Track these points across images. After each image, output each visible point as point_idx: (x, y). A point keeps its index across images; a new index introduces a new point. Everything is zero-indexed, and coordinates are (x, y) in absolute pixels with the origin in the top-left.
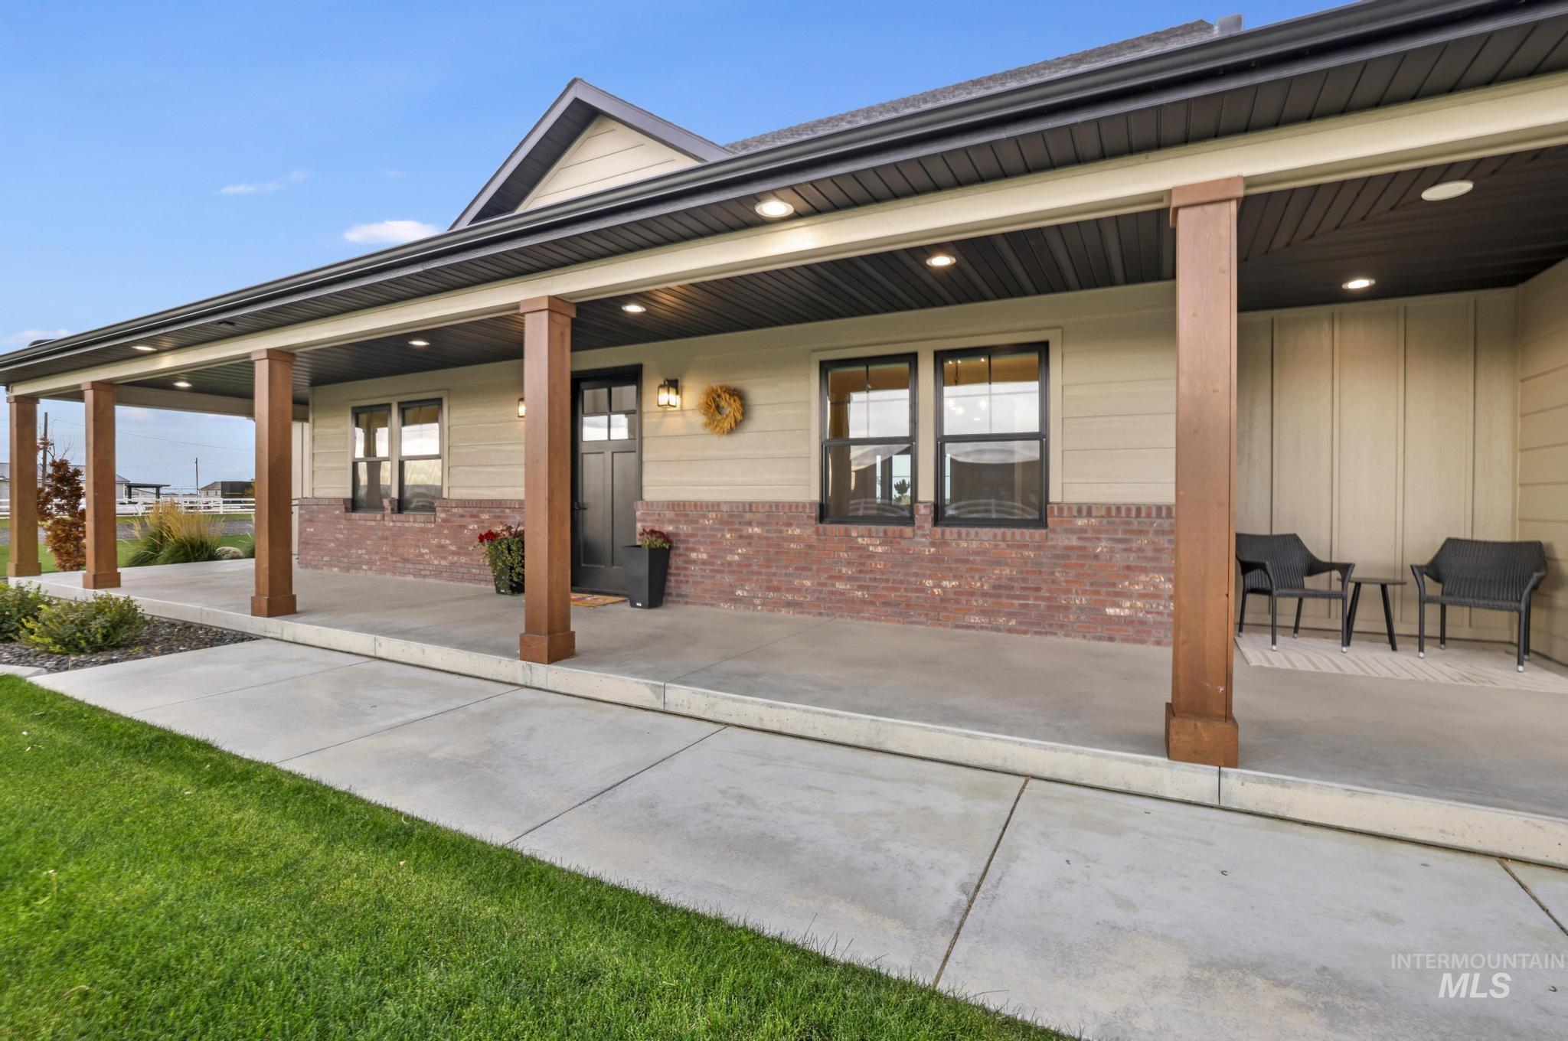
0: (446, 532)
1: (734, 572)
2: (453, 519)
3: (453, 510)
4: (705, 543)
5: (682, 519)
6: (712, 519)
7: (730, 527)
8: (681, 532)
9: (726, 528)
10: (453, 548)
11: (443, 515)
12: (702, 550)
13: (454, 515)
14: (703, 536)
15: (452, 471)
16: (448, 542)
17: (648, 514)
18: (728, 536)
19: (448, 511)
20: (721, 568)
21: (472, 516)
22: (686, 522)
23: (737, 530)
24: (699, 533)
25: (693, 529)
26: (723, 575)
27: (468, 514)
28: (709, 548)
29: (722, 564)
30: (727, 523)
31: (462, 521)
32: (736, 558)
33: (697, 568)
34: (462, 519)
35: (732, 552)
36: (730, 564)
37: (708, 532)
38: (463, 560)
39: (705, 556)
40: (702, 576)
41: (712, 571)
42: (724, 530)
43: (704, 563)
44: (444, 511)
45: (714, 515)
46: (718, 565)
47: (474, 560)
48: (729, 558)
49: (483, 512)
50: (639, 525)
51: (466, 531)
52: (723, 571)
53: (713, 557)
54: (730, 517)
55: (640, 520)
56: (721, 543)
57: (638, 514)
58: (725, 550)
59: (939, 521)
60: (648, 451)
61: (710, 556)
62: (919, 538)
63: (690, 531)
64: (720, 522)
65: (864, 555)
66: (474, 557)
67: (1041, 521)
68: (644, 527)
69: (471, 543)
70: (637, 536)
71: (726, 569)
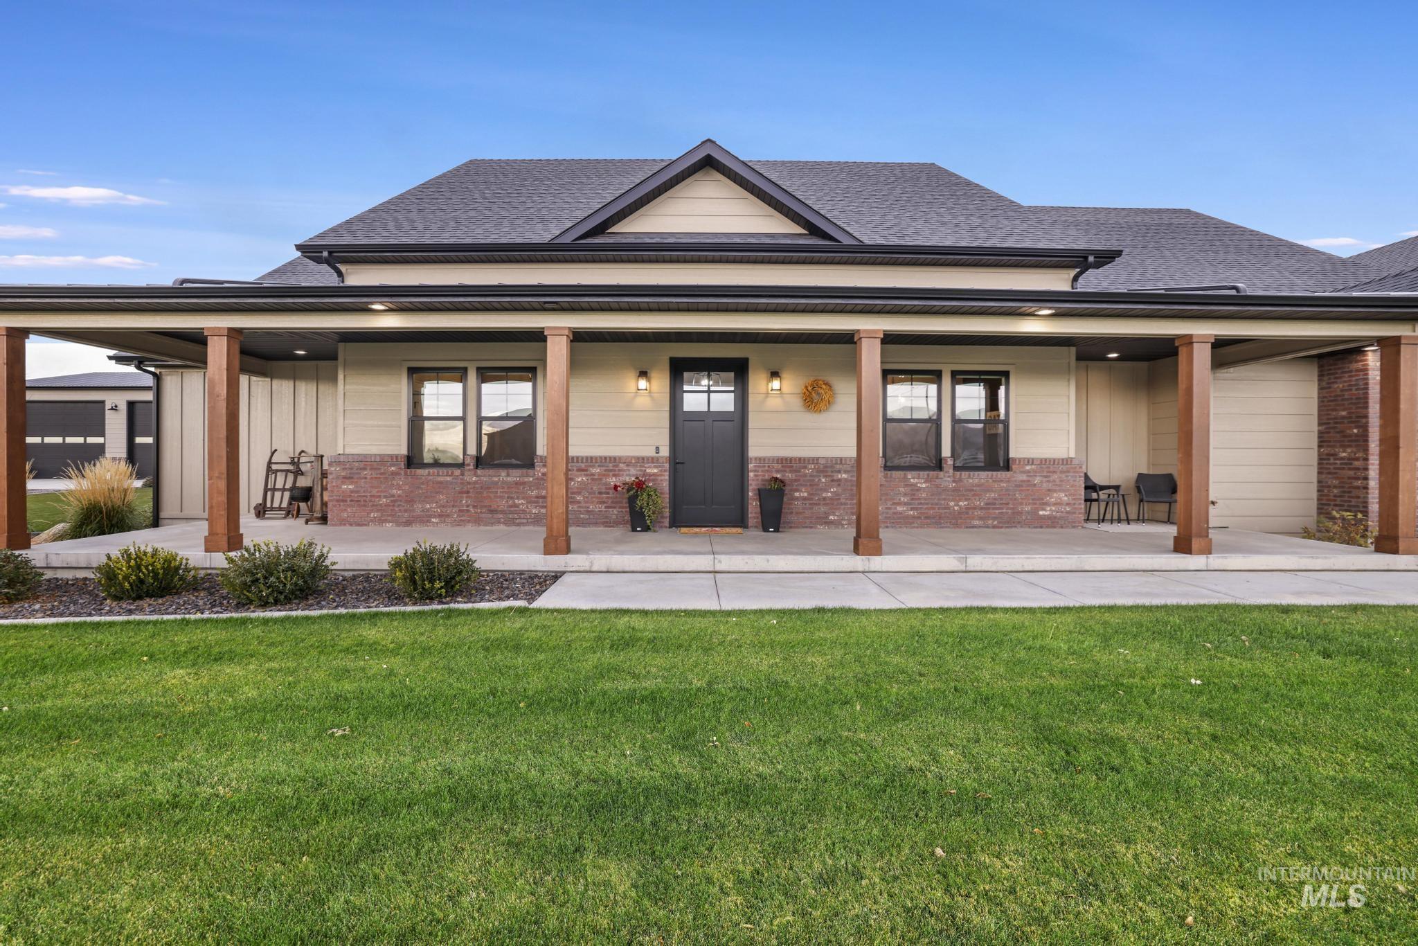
1: (828, 504)
4: (806, 485)
5: (788, 470)
6: (812, 469)
7: (825, 474)
8: (788, 478)
9: (822, 475)
11: (544, 470)
12: (803, 490)
14: (804, 481)
17: (759, 467)
18: (823, 480)
20: (818, 502)
21: (580, 470)
22: (791, 472)
23: (830, 476)
24: (801, 479)
25: (796, 476)
26: (819, 507)
28: (809, 489)
29: (819, 499)
30: (823, 471)
32: (829, 494)
33: (799, 503)
35: (826, 491)
36: (824, 499)
37: (808, 478)
39: (806, 494)
40: (804, 508)
41: (810, 504)
42: (820, 476)
43: (805, 499)
44: (545, 466)
45: (813, 466)
46: (816, 500)
47: (582, 507)
48: (824, 495)
49: (593, 466)
50: (751, 474)
51: (573, 483)
52: (819, 504)
53: (812, 494)
54: (826, 467)
55: (752, 471)
56: (818, 485)
57: (751, 466)
58: (821, 489)
59: (956, 468)
60: (754, 421)
61: (809, 494)
62: (947, 478)
63: (794, 477)
64: (818, 472)
65: (915, 489)
66: (582, 505)
67: (1007, 467)
68: (756, 476)
69: (579, 493)
70: (750, 482)
71: (822, 502)
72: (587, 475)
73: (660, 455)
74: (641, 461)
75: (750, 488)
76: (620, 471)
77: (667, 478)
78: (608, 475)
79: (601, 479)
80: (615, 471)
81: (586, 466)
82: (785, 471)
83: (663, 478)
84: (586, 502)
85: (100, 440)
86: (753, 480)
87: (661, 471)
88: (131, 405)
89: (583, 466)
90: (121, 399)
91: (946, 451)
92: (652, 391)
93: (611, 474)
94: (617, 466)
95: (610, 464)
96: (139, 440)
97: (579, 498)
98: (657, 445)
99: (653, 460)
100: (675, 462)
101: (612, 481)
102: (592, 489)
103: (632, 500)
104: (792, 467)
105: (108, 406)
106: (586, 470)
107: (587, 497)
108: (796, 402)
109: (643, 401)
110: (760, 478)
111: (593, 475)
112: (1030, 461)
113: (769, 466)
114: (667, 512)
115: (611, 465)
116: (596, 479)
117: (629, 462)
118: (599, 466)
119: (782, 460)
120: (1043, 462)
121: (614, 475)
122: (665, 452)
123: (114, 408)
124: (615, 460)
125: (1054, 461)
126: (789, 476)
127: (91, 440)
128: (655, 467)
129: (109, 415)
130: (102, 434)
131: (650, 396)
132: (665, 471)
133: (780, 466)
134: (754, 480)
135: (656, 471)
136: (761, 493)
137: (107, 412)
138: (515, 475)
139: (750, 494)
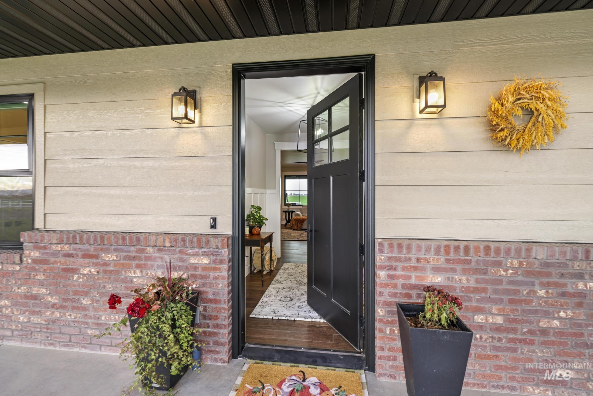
0: (40, 277)
1: (553, 343)
2: (52, 260)
3: (54, 247)
4: (501, 301)
5: (459, 267)
6: (512, 268)
7: (545, 280)
8: (457, 285)
9: (537, 282)
10: (54, 300)
11: (36, 254)
12: (494, 311)
13: (55, 254)
14: (495, 292)
15: (49, 191)
16: (43, 291)
17: (398, 259)
18: (542, 293)
19: (45, 248)
20: (528, 337)
21: (86, 256)
22: (465, 271)
23: (556, 285)
24: (489, 287)
25: (477, 281)
26: (532, 348)
27: (80, 253)
28: (508, 308)
29: (531, 332)
30: (539, 274)
31: (69, 263)
32: (556, 323)
33: (485, 337)
34: (69, 260)
35: (547, 314)
36: (544, 332)
37: (505, 286)
38: (70, 316)
39: (499, 320)
40: (496, 348)
41: (511, 340)
42: (533, 284)
43: (498, 329)
44: (36, 248)
45: (516, 263)
46: (524, 333)
47: (91, 318)
48: (543, 324)
49: (107, 251)
50: (382, 275)
51: (76, 277)
52: (531, 342)
53: (514, 321)
54: (547, 265)
55: (382, 268)
56: (528, 302)
57: (380, 258)
58: (536, 312)
61: (508, 320)
63: (473, 284)
64: (528, 273)
66: (91, 313)
68: (390, 277)
69: (86, 294)
70: (378, 289)
71: (537, 339)
72: (96, 265)
73: (219, 230)
74: (181, 243)
75: (379, 299)
76: (147, 258)
77: (225, 274)
78: (129, 266)
79: (117, 272)
80: (140, 259)
81: (96, 250)
82: (454, 270)
83: (217, 274)
84: (96, 309)
86: (386, 285)
87: (215, 262)
89: (91, 249)
92: (204, 123)
93: (134, 263)
94: (143, 251)
95: (132, 247)
97: (86, 301)
98: (214, 215)
99: (202, 241)
101: (136, 275)
102: (104, 287)
104: (469, 262)
106: (97, 257)
107: (98, 301)
109: (190, 141)
110: (400, 282)
111: (106, 264)
113: (418, 260)
115: (133, 249)
116: (111, 272)
117: (161, 245)
118: (116, 250)
121: (138, 266)
122: (225, 226)
124: (139, 242)
128: (205, 254)
131: (202, 133)
132: (221, 262)
133: (442, 259)
134: (388, 285)
135: (205, 261)
136: (402, 312)
139: (380, 312)
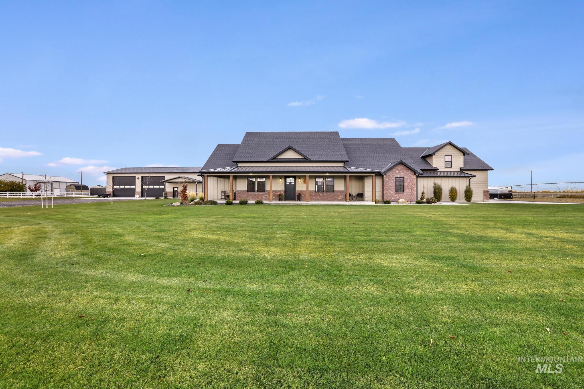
37: (304, 193)
57: (296, 192)
59: (326, 192)
60: (296, 185)
62: (325, 193)
65: (320, 195)
67: (334, 192)
74: (280, 191)
77: (284, 193)
85: (134, 187)
88: (142, 177)
90: (140, 176)
91: (325, 190)
95: (276, 191)
96: (144, 187)
99: (282, 191)
100: (285, 191)
101: (276, 194)
103: (279, 196)
105: (136, 178)
108: (303, 182)
109: (281, 182)
112: (337, 191)
114: (284, 198)
117: (279, 191)
119: (300, 191)
120: (339, 191)
122: (284, 190)
123: (138, 178)
124: (277, 191)
125: (341, 191)
126: (302, 193)
127: (131, 187)
129: (137, 180)
130: (135, 185)
134: (297, 194)
136: (298, 196)
137: (136, 179)
138: (262, 193)
139: (296, 196)
